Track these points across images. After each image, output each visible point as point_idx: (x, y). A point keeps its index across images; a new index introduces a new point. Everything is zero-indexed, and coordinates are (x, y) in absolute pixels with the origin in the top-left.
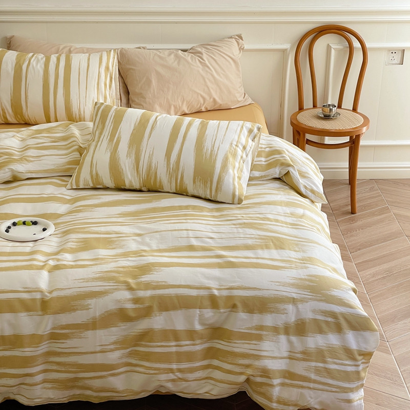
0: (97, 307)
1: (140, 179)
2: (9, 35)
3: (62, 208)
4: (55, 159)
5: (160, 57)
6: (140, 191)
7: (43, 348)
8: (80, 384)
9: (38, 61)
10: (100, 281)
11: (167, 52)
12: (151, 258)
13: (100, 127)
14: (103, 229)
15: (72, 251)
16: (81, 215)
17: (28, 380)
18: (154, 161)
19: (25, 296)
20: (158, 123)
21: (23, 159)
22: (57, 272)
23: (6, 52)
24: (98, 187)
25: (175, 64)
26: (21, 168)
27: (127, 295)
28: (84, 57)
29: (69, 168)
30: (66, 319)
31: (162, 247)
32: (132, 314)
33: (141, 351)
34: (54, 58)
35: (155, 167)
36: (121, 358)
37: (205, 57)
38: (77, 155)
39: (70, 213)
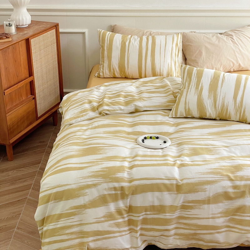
0: (211, 191)
1: (216, 112)
2: (113, 24)
3: (171, 129)
4: (160, 99)
5: (207, 38)
6: (215, 120)
7: (177, 214)
8: (197, 237)
9: (135, 40)
10: (212, 174)
11: (211, 35)
12: (240, 161)
13: (188, 80)
14: (202, 142)
15: (188, 156)
16: (184, 133)
17: (166, 233)
18: (226, 102)
19: (167, 182)
20: (226, 78)
21: (140, 99)
22: (184, 168)
23: (115, 35)
24: (189, 117)
25: (217, 42)
26: (140, 104)
27: (228, 183)
28: (163, 37)
29: (169, 105)
30: (192, 197)
31: (243, 154)
32: (232, 196)
33: (236, 219)
34: (144, 38)
35: (227, 105)
36: (224, 222)
37: (234, 37)
38: (172, 97)
39: (176, 132)
